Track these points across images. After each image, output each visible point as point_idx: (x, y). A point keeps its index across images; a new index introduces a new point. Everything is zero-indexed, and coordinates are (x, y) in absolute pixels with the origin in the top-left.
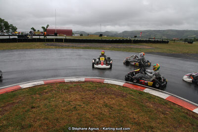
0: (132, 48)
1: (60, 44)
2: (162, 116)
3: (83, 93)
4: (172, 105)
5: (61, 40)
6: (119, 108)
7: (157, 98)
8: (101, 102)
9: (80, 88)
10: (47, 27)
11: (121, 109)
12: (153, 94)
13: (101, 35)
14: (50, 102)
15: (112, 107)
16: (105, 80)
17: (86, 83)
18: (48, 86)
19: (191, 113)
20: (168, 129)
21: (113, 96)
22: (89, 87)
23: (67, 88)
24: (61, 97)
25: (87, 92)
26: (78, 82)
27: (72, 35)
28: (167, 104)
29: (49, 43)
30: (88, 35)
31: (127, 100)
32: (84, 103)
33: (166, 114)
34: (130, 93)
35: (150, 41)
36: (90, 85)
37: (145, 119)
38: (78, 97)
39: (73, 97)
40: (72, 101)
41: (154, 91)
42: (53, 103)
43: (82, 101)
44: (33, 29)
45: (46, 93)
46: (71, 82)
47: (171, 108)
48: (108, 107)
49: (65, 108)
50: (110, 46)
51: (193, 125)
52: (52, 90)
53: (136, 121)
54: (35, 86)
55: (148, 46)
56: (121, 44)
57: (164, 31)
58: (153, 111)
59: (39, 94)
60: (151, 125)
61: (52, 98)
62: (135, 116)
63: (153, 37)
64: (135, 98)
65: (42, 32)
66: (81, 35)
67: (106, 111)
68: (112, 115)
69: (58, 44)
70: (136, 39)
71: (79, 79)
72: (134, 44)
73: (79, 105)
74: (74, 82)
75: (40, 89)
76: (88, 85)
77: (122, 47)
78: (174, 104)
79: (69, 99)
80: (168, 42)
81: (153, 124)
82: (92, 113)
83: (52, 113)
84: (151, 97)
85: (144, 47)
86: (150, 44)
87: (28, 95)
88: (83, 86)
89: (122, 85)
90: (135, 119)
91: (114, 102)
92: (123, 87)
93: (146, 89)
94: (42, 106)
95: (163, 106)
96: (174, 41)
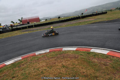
0: (81, 22)
1: (31, 29)
2: (104, 67)
3: (48, 61)
4: (112, 58)
5: (32, 27)
6: (72, 67)
7: (100, 54)
8: (60, 64)
9: (46, 57)
10: (22, 19)
11: (74, 67)
12: (97, 52)
13: (59, 17)
14: (25, 72)
15: (68, 67)
16: (63, 49)
17: (50, 53)
18: (25, 60)
20: (109, 76)
21: (69, 59)
22: (52, 55)
23: (37, 59)
24: (32, 66)
25: (51, 60)
26: (45, 53)
27: (40, 21)
29: (24, 30)
30: (51, 19)
31: (78, 60)
32: (48, 68)
33: (107, 65)
34: (80, 55)
35: (93, 14)
36: (53, 54)
37: (92, 71)
38: (44, 64)
39: (41, 65)
40: (40, 68)
41: (98, 50)
42: (27, 72)
43: (47, 66)
44: (12, 22)
45: (23, 65)
46: (40, 54)
47: (111, 60)
48: (65, 68)
49: (35, 73)
50: (66, 24)
52: (27, 63)
53: (85, 74)
54: (16, 62)
55: (92, 18)
56: (73, 21)
57: (103, 5)
58: (98, 64)
59: (18, 67)
60: (96, 75)
61: (27, 68)
62: (84, 71)
63: (96, 11)
64: (84, 57)
65: (19, 23)
66: (46, 20)
67: (63, 70)
68: (68, 73)
69: (30, 29)
70: (83, 15)
71: (45, 51)
72: (82, 19)
73: (45, 70)
74: (42, 54)
75: (19, 63)
76: (51, 54)
77: (74, 22)
78: (113, 57)
79: (38, 67)
80: (106, 13)
81: (97, 74)
82: (54, 74)
83: (26, 79)
84: (96, 55)
85: (90, 20)
86: (94, 17)
87: (10, 69)
88: (48, 56)
89: (75, 50)
90: (84, 73)
91: (69, 63)
92: (76, 51)
93: (92, 49)
94: (19, 75)
95: (105, 60)
96: (111, 10)
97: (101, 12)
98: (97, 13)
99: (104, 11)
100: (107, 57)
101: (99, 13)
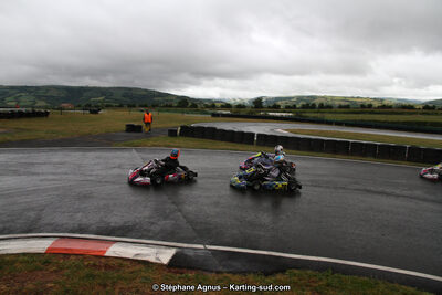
4: (61, 261)
7: (21, 258)
12: (10, 252)
19: (103, 260)
28: (49, 263)
47: (59, 270)
51: (105, 286)
78: (66, 255)
80: (47, 114)
95: (39, 273)
96: (61, 109)
97: (30, 110)
98: (17, 110)
99: (40, 107)
100: (47, 263)
101: (24, 110)
